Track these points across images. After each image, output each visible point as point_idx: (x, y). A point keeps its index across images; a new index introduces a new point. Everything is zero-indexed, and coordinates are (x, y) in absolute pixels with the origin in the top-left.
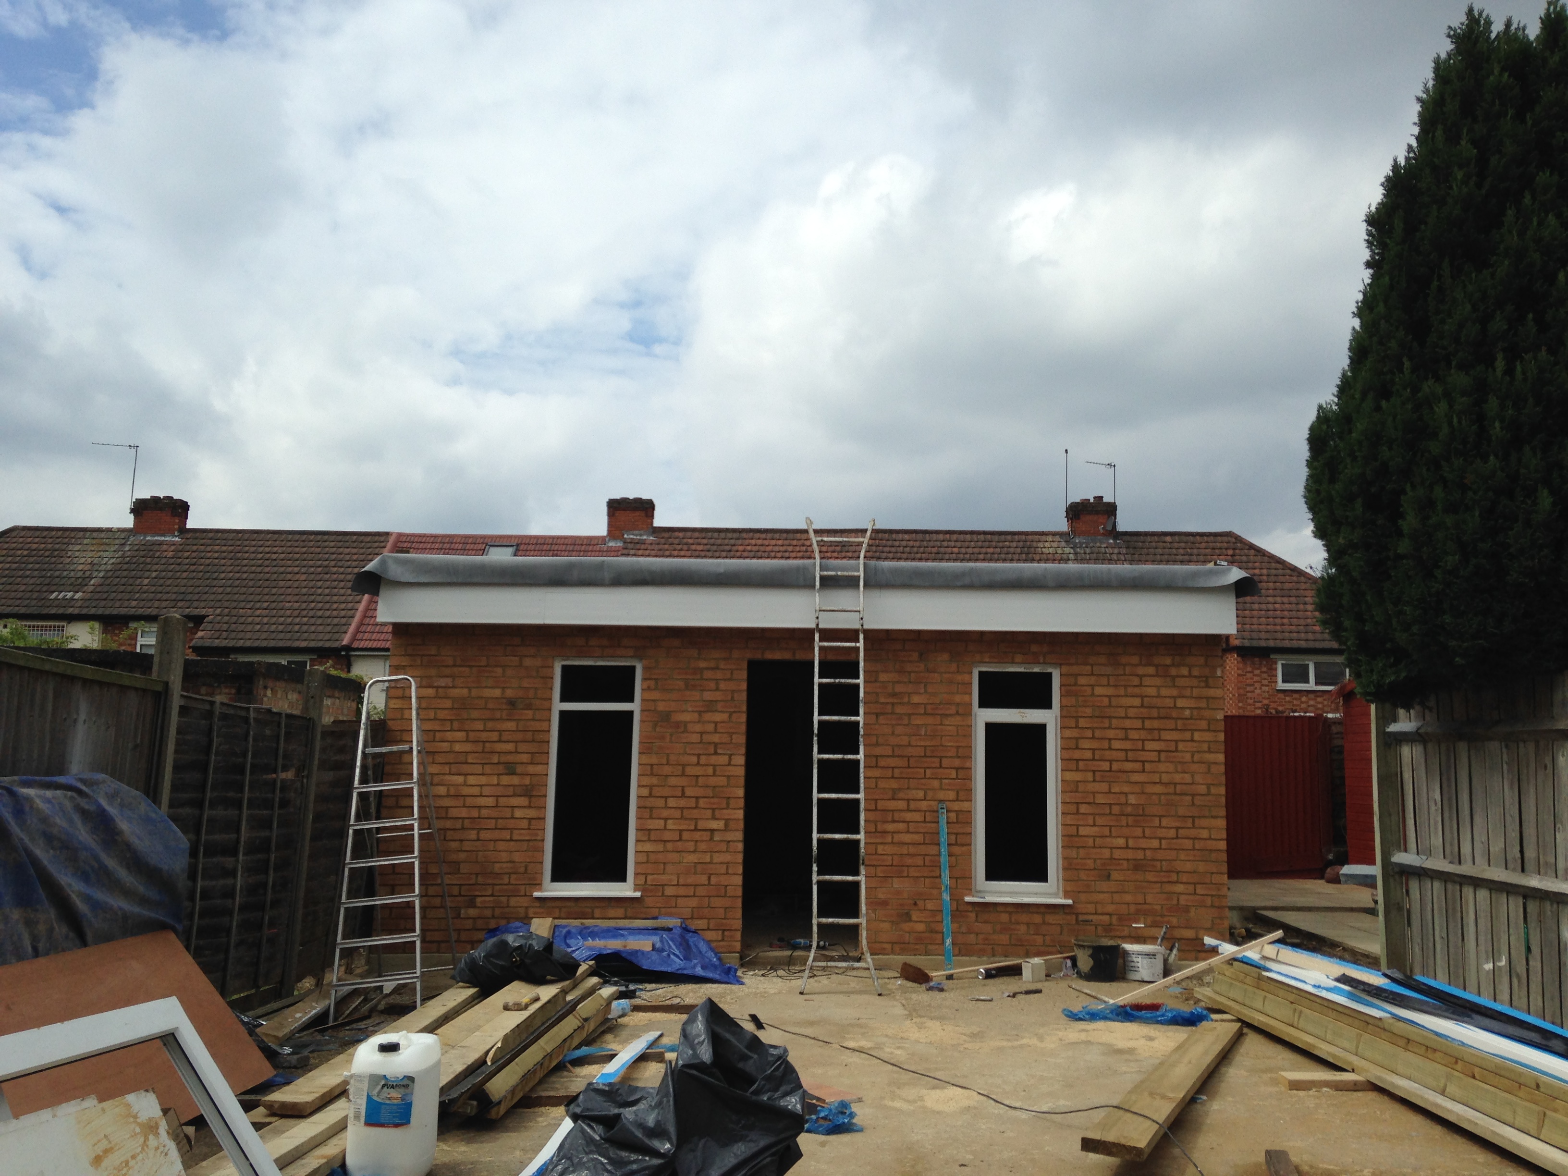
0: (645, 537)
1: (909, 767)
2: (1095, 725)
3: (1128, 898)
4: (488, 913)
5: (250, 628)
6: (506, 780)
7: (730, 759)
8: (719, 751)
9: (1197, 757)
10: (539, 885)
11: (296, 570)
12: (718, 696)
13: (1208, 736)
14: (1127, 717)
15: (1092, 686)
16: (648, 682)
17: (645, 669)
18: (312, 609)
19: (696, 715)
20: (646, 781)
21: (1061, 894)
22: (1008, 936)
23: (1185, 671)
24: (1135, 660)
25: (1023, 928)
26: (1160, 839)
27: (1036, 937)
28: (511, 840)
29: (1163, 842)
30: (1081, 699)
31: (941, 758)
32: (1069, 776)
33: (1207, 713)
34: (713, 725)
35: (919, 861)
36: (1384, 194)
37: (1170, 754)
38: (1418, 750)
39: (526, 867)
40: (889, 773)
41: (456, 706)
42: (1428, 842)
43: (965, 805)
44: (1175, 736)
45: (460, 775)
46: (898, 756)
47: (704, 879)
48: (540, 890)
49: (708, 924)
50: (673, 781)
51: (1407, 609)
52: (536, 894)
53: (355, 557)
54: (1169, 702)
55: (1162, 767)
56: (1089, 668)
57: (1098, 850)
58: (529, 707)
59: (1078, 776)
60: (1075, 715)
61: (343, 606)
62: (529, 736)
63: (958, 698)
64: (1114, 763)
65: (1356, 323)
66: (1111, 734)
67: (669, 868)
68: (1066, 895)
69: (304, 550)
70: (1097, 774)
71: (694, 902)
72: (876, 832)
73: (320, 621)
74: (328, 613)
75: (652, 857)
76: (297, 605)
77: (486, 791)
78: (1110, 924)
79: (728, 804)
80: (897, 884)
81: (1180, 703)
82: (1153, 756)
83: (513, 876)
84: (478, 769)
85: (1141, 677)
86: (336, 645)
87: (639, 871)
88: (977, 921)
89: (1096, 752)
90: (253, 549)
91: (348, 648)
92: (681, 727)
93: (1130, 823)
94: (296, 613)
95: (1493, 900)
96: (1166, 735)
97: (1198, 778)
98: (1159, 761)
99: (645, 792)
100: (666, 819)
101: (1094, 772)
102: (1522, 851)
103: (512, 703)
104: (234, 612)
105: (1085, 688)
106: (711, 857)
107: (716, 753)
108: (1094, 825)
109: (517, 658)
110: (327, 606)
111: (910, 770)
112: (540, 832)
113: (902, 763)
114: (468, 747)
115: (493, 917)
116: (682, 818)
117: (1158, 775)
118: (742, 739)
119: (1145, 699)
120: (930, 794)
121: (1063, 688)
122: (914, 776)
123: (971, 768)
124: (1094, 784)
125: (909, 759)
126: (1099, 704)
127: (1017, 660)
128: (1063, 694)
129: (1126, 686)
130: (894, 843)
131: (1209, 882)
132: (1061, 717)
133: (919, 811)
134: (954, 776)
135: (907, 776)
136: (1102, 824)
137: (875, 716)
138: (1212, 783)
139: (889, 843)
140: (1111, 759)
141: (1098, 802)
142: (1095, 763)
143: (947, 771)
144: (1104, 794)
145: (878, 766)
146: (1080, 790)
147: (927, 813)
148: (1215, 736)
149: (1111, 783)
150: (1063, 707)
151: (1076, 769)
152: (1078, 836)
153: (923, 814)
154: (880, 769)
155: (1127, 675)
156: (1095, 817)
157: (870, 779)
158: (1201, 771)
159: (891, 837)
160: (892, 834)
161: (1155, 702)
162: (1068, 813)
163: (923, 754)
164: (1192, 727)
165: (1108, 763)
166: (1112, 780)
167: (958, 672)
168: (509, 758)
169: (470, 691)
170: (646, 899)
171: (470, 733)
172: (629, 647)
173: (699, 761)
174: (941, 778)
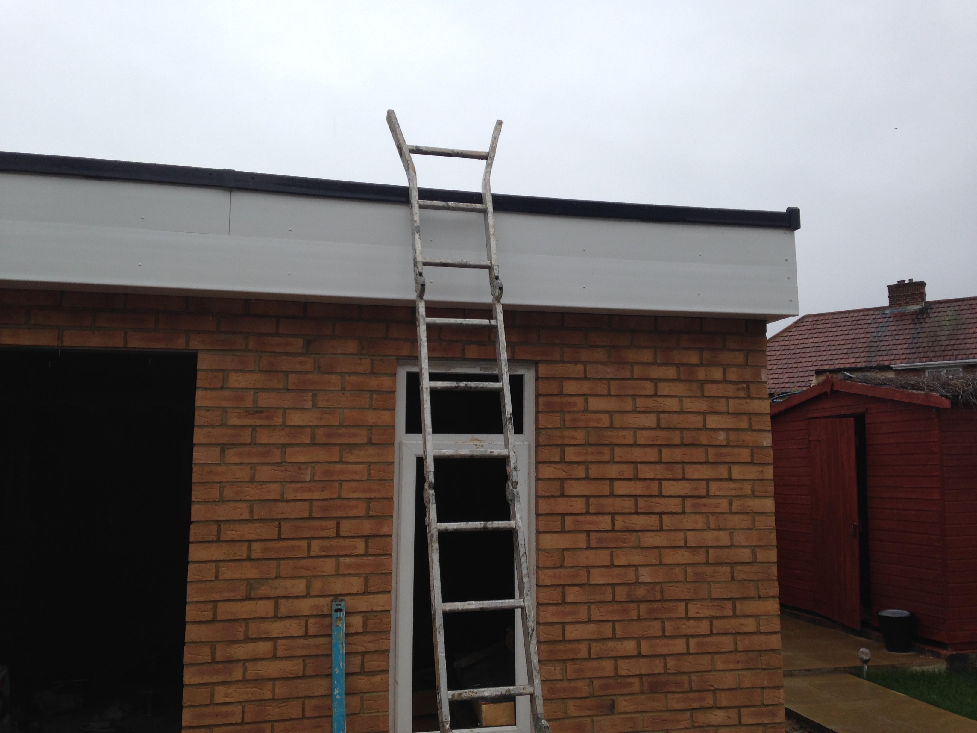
1: (280, 539)
2: (590, 458)
9: (736, 505)
13: (752, 472)
14: (635, 445)
15: (585, 396)
23: (717, 374)
24: (647, 356)
26: (688, 637)
29: (692, 641)
30: (568, 417)
31: (339, 519)
32: (549, 541)
33: (749, 438)
35: (293, 710)
37: (698, 501)
40: (242, 551)
43: (378, 602)
44: (706, 472)
46: (261, 520)
54: (695, 421)
55: (688, 522)
56: (580, 367)
57: (595, 664)
59: (562, 541)
60: (559, 442)
63: (371, 417)
64: (616, 517)
66: (613, 471)
70: (593, 536)
72: (214, 661)
81: (712, 422)
82: (674, 505)
85: (656, 381)
89: (592, 501)
93: (643, 614)
96: (693, 472)
97: (740, 538)
98: (683, 513)
101: (588, 532)
105: (574, 399)
108: (589, 621)
111: (281, 544)
113: (268, 531)
117: (681, 535)
119: (662, 416)
120: (317, 586)
121: (541, 399)
122: (287, 555)
123: (391, 536)
124: (588, 552)
125: (280, 524)
126: (595, 425)
127: (469, 355)
128: (541, 408)
129: (634, 396)
130: (248, 681)
131: (760, 703)
132: (538, 446)
133: (296, 616)
134: (361, 551)
135: (275, 555)
136: (601, 618)
137: (218, 449)
138: (758, 544)
139: (237, 682)
140: (614, 511)
141: (595, 583)
142: (589, 518)
143: (349, 542)
144: (603, 570)
145: (222, 539)
146: (565, 565)
147: (311, 621)
148: (762, 472)
149: (614, 550)
150: (540, 430)
151: (560, 530)
152: (564, 641)
153: (303, 622)
154: (224, 544)
155: (636, 379)
156: (589, 607)
157: (204, 565)
158: (742, 526)
159: (242, 669)
160: (244, 664)
161: (677, 420)
162: (549, 604)
163: (306, 515)
164: (728, 459)
165: (608, 518)
166: (615, 546)
167: (373, 373)
174: (338, 556)
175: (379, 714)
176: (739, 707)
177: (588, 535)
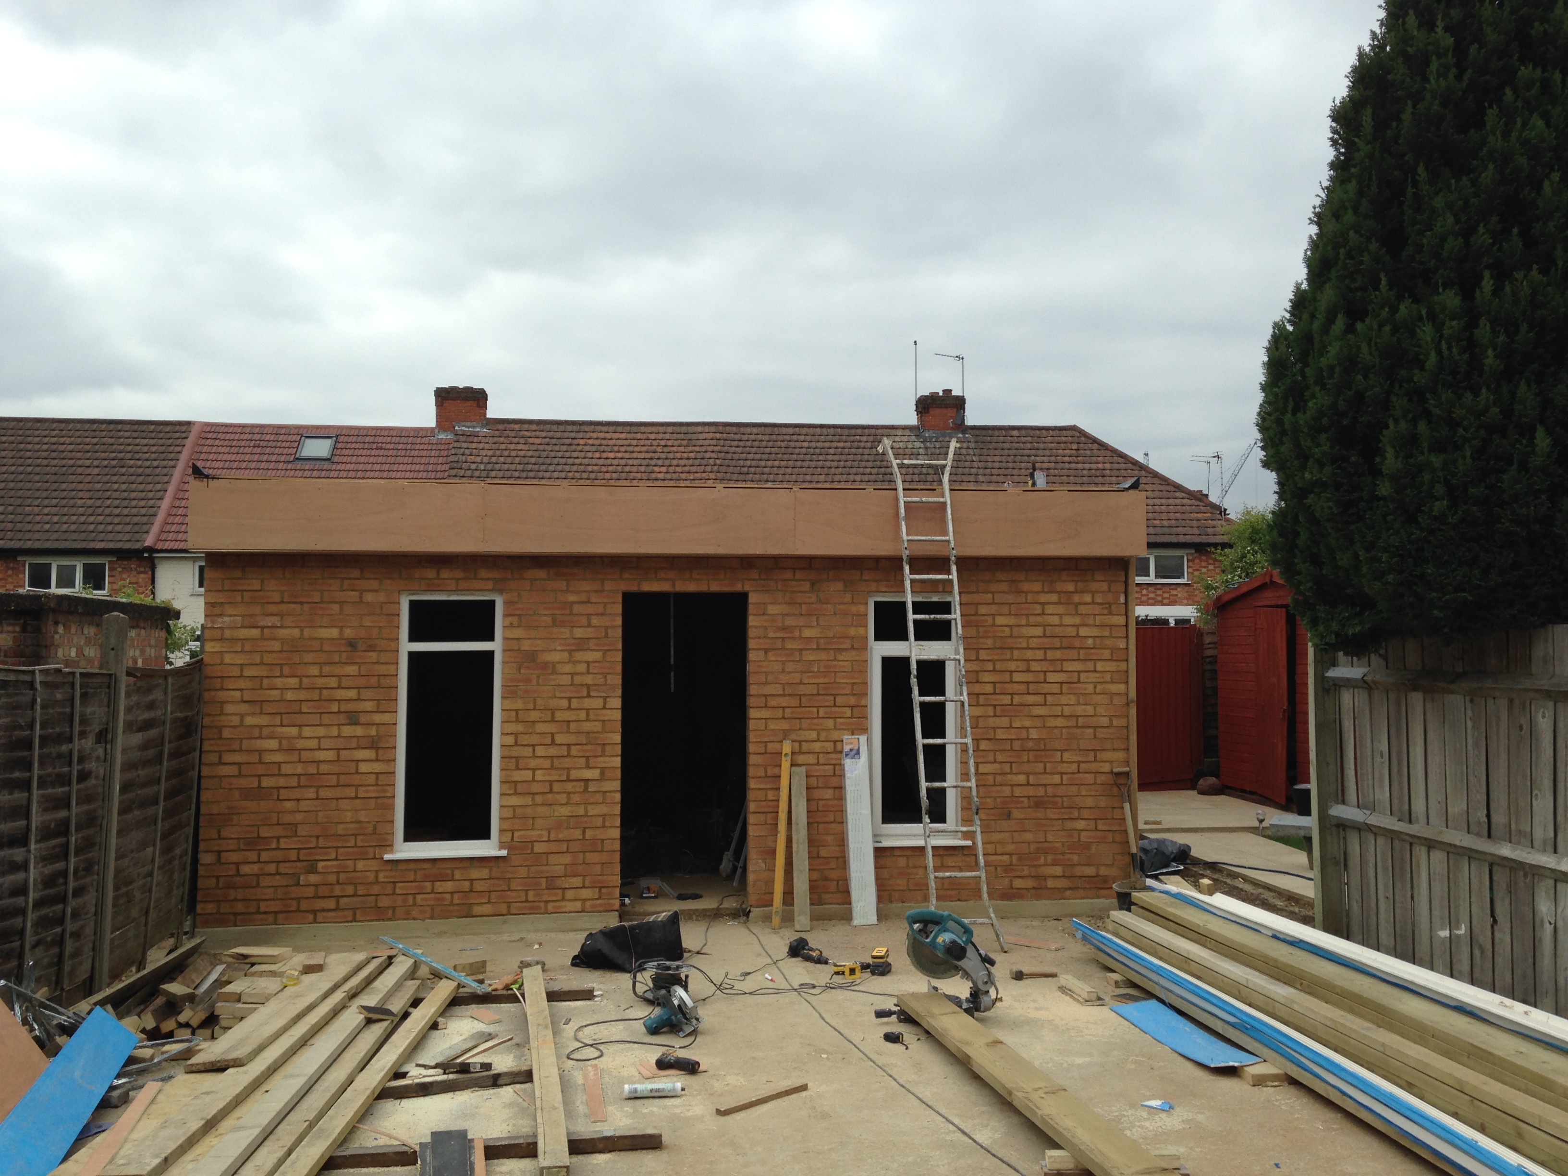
0: (478, 429)
1: (800, 706)
2: (996, 657)
3: (1029, 836)
4: (332, 878)
5: (38, 527)
6: (347, 731)
7: (606, 702)
8: (592, 694)
9: (1099, 688)
10: (389, 846)
11: (88, 463)
12: (590, 632)
14: (1028, 648)
15: (993, 615)
16: (510, 619)
17: (507, 604)
18: (108, 507)
19: (565, 655)
20: (511, 728)
21: (959, 835)
22: (905, 881)
23: (1088, 598)
24: (1037, 586)
26: (1062, 774)
28: (356, 798)
29: (1065, 777)
30: (982, 629)
31: (835, 696)
33: (1109, 642)
34: (585, 665)
36: (1349, 87)
37: (1072, 685)
38: (1362, 697)
39: (375, 828)
40: (780, 713)
41: (285, 649)
42: (1372, 796)
44: (1077, 666)
45: (294, 726)
46: (789, 695)
47: (578, 834)
48: (392, 852)
49: (584, 881)
50: (541, 728)
51: (1384, 557)
52: (387, 857)
53: (154, 449)
54: (1071, 631)
55: (1064, 700)
56: (990, 596)
57: (999, 788)
58: (371, 648)
59: (978, 711)
60: (975, 646)
61: (143, 503)
62: (374, 681)
63: (853, 631)
64: (1014, 696)
65: (1314, 230)
66: (1012, 666)
67: (539, 822)
68: (965, 836)
69: (95, 440)
70: (998, 708)
71: (567, 859)
72: (766, 776)
73: (117, 520)
74: (126, 511)
75: (519, 811)
76: (90, 502)
77: (325, 744)
78: (1011, 865)
79: (603, 751)
81: (1083, 632)
82: (1055, 688)
83: (359, 838)
84: (315, 719)
85: (1043, 604)
86: (137, 546)
87: (505, 827)
89: (997, 685)
90: (37, 439)
91: (151, 550)
92: (550, 668)
93: (1031, 758)
94: (91, 510)
95: (1451, 862)
96: (1068, 666)
97: (1101, 710)
98: (1061, 693)
99: (510, 740)
100: (534, 770)
101: (995, 706)
102: (1488, 816)
103: (352, 644)
104: (19, 510)
105: (985, 617)
106: (586, 809)
107: (589, 696)
108: (995, 762)
109: (357, 593)
110: (126, 503)
111: (801, 709)
112: (390, 789)
113: (794, 702)
114: (302, 695)
115: (338, 883)
116: (552, 767)
117: (1059, 708)
118: (617, 680)
119: (1047, 628)
120: (823, 735)
121: (965, 618)
122: (806, 716)
123: (867, 706)
124: (994, 719)
125: (800, 697)
126: (1000, 635)
128: (964, 624)
129: (1027, 615)
133: (812, 752)
134: (849, 715)
135: (799, 716)
137: (762, 652)
140: (1013, 692)
141: (999, 738)
142: (995, 697)
143: (840, 709)
144: (1004, 730)
145: (767, 706)
146: (979, 726)
147: (821, 755)
148: (1117, 666)
149: (1012, 717)
150: (964, 638)
154: (769, 709)
155: (1029, 603)
156: (995, 753)
158: (1104, 702)
161: (1058, 631)
163: (815, 693)
164: (1094, 657)
165: (1009, 697)
166: (1013, 715)
167: (853, 602)
168: (351, 706)
169: (302, 631)
170: (513, 857)
171: (304, 679)
172: (488, 579)
173: (570, 705)
174: (835, 718)
177: (995, 708)
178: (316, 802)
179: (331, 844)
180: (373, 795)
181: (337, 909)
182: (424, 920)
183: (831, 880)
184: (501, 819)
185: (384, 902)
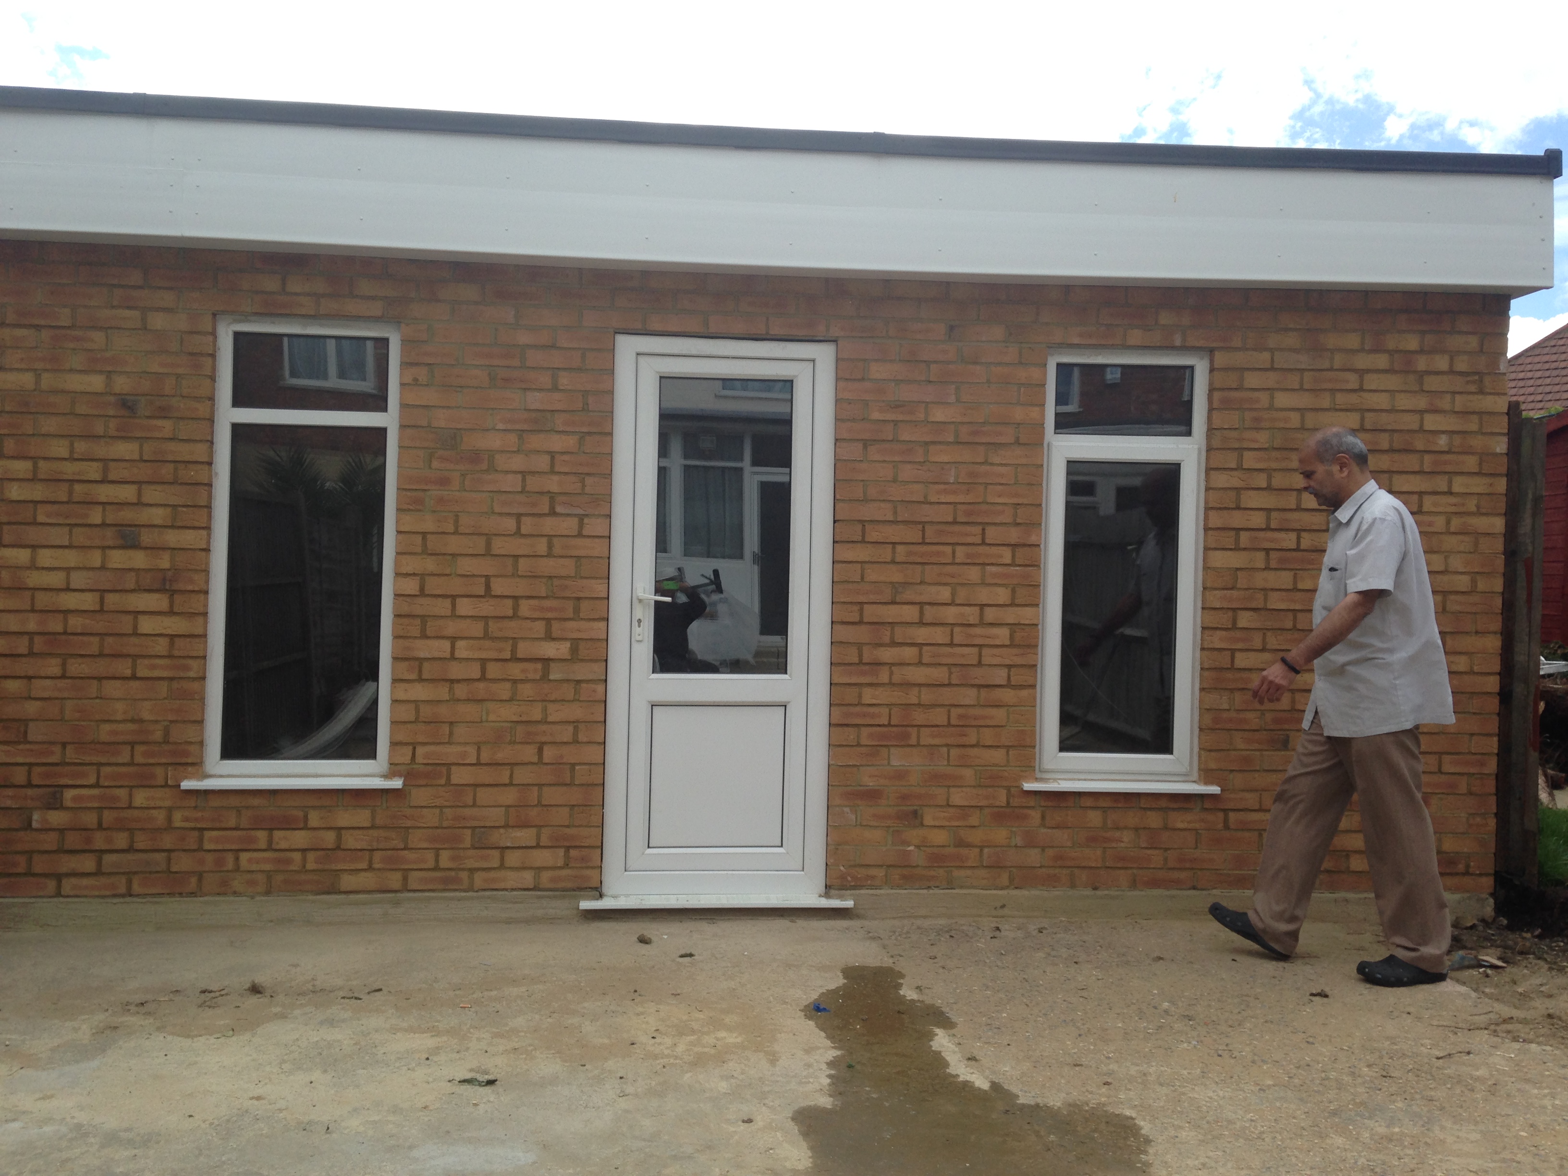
1: (923, 543)
2: (1274, 465)
4: (90, 819)
6: (118, 559)
7: (581, 525)
8: (559, 509)
9: (1456, 523)
10: (194, 765)
13: (1479, 485)
15: (1271, 390)
17: (406, 342)
19: (513, 438)
20: (412, 565)
21: (1195, 775)
22: (1099, 852)
23: (1442, 363)
24: (1352, 341)
25: (1127, 837)
27: (1149, 852)
28: (134, 677)
30: (1248, 415)
31: (984, 526)
32: (1220, 559)
33: (1477, 442)
34: (547, 458)
35: (939, 716)
39: (167, 732)
40: (886, 553)
43: (1025, 615)
45: (23, 547)
46: (905, 522)
47: (529, 753)
48: (199, 776)
49: (538, 836)
50: (467, 565)
52: (187, 784)
54: (1410, 422)
56: (1266, 355)
58: (163, 413)
59: (1235, 560)
60: (1237, 446)
62: (166, 471)
63: (1019, 414)
64: (1303, 534)
67: (461, 731)
68: (1207, 775)
70: (1273, 554)
71: (509, 796)
72: (861, 663)
75: (426, 711)
77: (78, 580)
79: (577, 610)
80: (897, 759)
81: (1431, 422)
83: (139, 749)
84: (60, 536)
85: (1362, 373)
87: (400, 737)
88: (1043, 825)
89: (1274, 514)
92: (483, 461)
97: (1456, 563)
99: (411, 586)
100: (453, 639)
101: (1267, 551)
103: (127, 404)
105: (1256, 394)
106: (545, 710)
107: (553, 513)
108: (1263, 650)
109: (136, 314)
111: (924, 548)
112: (194, 664)
113: (913, 535)
114: (37, 492)
115: (100, 827)
116: (486, 636)
119: (1368, 415)
120: (962, 595)
121: (1217, 395)
122: (933, 560)
123: (1039, 546)
124: (1266, 574)
125: (924, 527)
126: (1282, 425)
127: (1131, 342)
128: (1215, 405)
129: (1333, 391)
130: (894, 684)
131: (1467, 751)
132: (1209, 450)
133: (942, 624)
134: (1008, 560)
135: (920, 560)
136: (1279, 647)
137: (860, 446)
138: (1481, 570)
139: (883, 684)
140: (1300, 528)
141: (1272, 607)
142: (1269, 534)
143: (994, 550)
144: (1284, 594)
145: (866, 540)
146: (1238, 586)
147: (957, 630)
148: (1491, 485)
149: (1297, 572)
150: (1214, 431)
151: (1233, 547)
152: (1232, 668)
153: (948, 629)
154: (869, 546)
155: (1337, 370)
156: (1264, 634)
157: (850, 565)
158: (1462, 548)
159: (888, 673)
160: (890, 668)
161: (1385, 420)
162: (1216, 629)
163: (950, 519)
164: (1449, 468)
165: (1293, 536)
166: (1299, 567)
167: (1021, 363)
168: (127, 515)
169: (38, 378)
170: (414, 791)
171: (41, 464)
172: (373, 298)
173: (519, 528)
174: (984, 564)
175: (1025, 728)
176: (1440, 754)
177: (1268, 554)
178: (61, 683)
179: (87, 759)
180: (165, 674)
181: (98, 873)
182: (252, 897)
183: (969, 846)
184: (393, 723)
185: (183, 863)
